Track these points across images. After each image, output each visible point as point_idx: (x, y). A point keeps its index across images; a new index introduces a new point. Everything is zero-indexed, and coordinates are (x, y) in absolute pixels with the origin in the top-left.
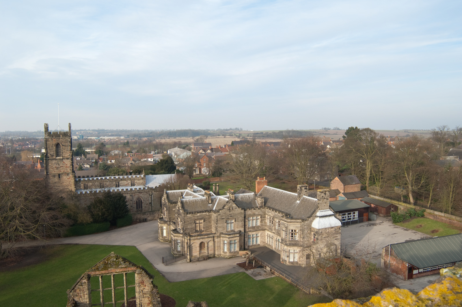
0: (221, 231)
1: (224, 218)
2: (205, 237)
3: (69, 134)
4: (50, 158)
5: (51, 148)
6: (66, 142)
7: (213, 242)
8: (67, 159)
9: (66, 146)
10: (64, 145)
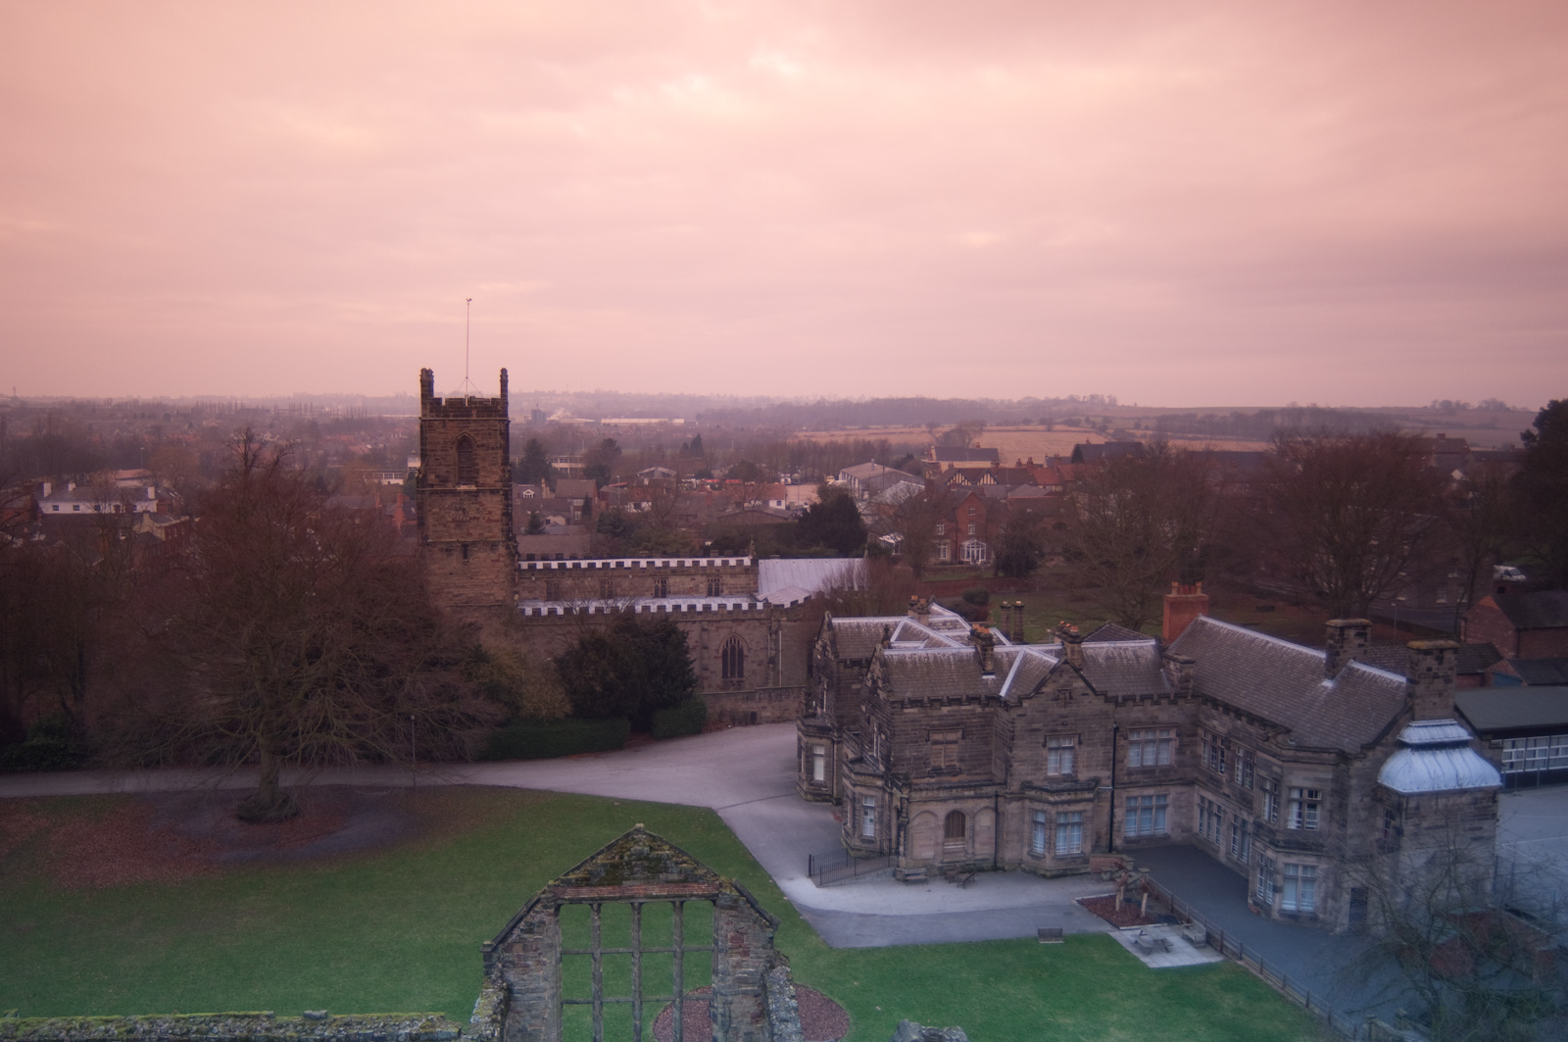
0: (1027, 774)
1: (1038, 730)
2: (966, 793)
3: (499, 408)
4: (435, 488)
5: (439, 453)
6: (490, 434)
7: (993, 814)
8: (493, 492)
9: (488, 448)
10: (483, 445)
